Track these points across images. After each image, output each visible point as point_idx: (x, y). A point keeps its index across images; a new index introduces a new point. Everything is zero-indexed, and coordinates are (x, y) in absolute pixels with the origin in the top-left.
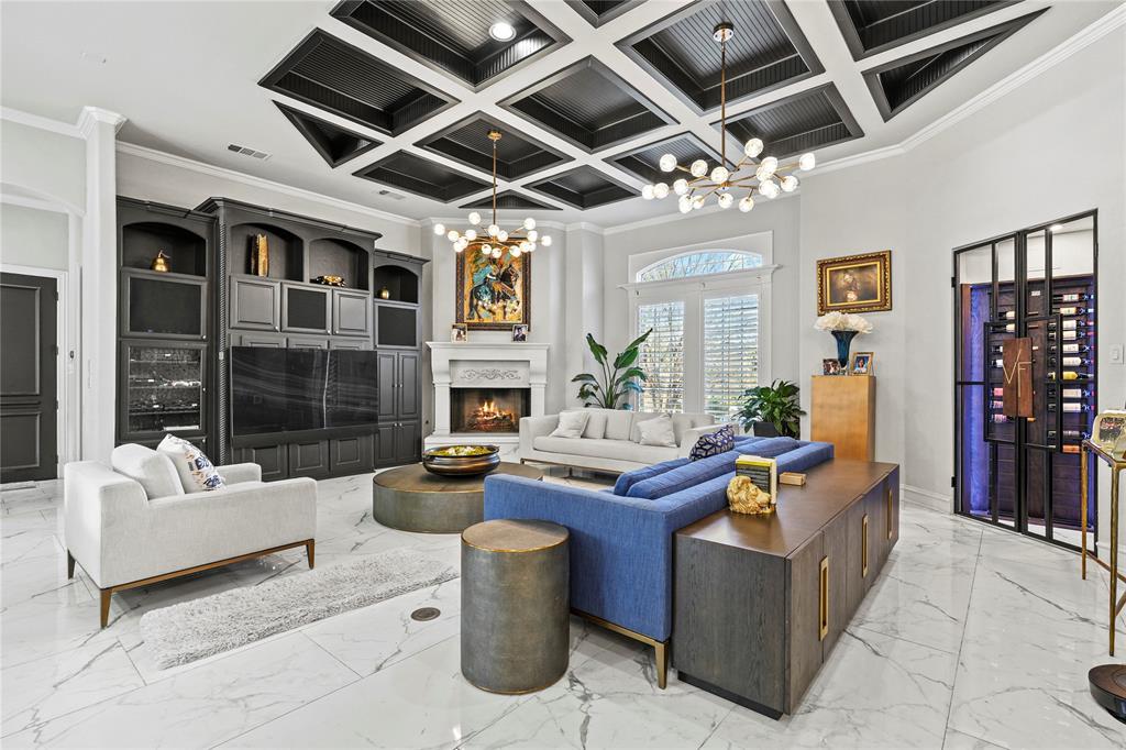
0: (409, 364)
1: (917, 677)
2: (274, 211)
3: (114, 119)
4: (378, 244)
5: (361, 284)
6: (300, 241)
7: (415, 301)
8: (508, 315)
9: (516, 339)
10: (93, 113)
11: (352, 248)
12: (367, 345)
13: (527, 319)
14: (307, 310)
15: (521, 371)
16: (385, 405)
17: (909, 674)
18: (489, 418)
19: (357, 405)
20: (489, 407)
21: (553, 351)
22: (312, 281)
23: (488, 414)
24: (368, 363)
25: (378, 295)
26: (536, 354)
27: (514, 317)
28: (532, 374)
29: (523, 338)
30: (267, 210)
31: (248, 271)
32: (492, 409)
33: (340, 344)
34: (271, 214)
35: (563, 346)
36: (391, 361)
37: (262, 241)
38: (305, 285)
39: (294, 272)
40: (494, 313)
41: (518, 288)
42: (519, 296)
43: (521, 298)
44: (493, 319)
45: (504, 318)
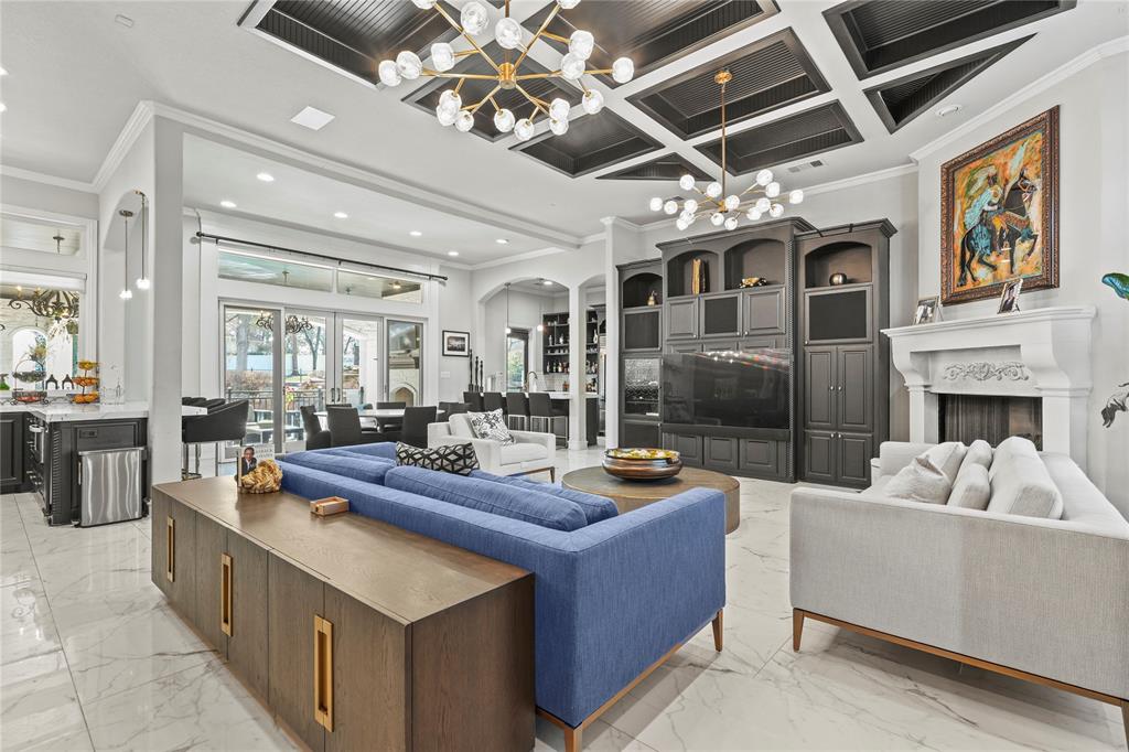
1: (109, 661)
2: (690, 239)
9: (1004, 308)
17: (116, 659)
28: (1036, 368)
30: (684, 240)
33: (749, 345)
34: (690, 242)
36: (828, 359)
38: (719, 294)
40: (994, 268)
41: (1034, 212)
42: (1037, 226)
43: (1040, 228)
44: (995, 277)
45: (1012, 272)
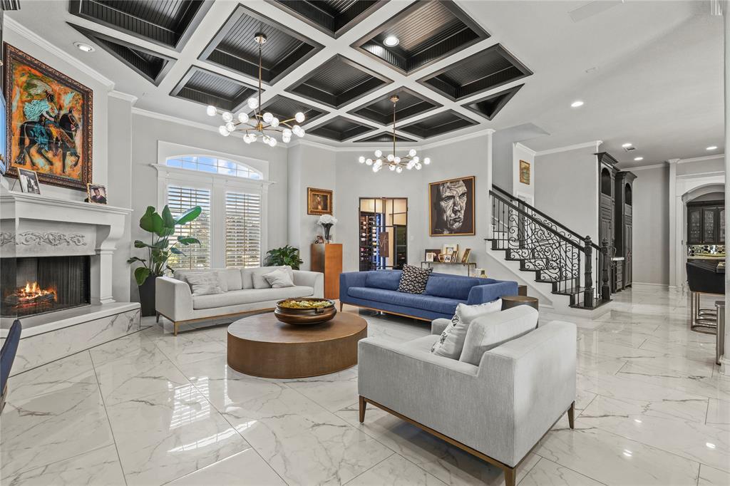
8: (68, 170)
9: (93, 200)
18: (31, 298)
20: (31, 288)
23: (30, 294)
27: (73, 174)
29: (102, 200)
32: (34, 290)
40: (51, 163)
41: (78, 140)
42: (79, 150)
43: (81, 153)
44: (51, 170)
45: (64, 172)
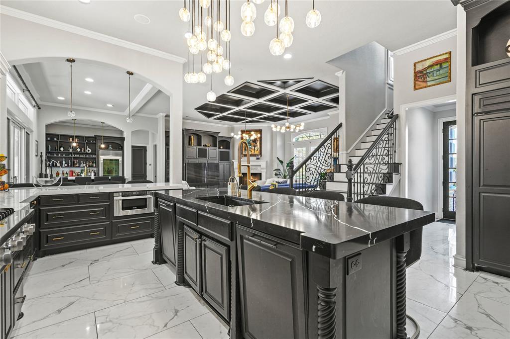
0: (228, 166)
3: (165, 115)
4: (219, 135)
5: (215, 146)
6: (201, 136)
7: (229, 149)
8: (256, 152)
9: (257, 159)
10: (161, 114)
11: (213, 136)
12: (216, 162)
13: (261, 153)
14: (203, 153)
15: (259, 168)
16: (221, 177)
19: (214, 179)
21: (269, 162)
22: (204, 146)
24: (217, 166)
25: (219, 148)
26: (263, 163)
27: (257, 153)
28: (262, 169)
29: (259, 159)
30: (194, 130)
31: (189, 145)
33: (210, 161)
34: (196, 131)
35: (272, 161)
36: (223, 165)
37: (192, 137)
38: (202, 147)
39: (199, 144)
41: (258, 144)
43: (259, 147)
45: (254, 153)
